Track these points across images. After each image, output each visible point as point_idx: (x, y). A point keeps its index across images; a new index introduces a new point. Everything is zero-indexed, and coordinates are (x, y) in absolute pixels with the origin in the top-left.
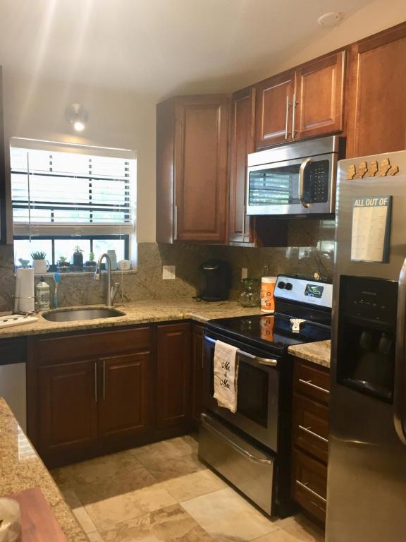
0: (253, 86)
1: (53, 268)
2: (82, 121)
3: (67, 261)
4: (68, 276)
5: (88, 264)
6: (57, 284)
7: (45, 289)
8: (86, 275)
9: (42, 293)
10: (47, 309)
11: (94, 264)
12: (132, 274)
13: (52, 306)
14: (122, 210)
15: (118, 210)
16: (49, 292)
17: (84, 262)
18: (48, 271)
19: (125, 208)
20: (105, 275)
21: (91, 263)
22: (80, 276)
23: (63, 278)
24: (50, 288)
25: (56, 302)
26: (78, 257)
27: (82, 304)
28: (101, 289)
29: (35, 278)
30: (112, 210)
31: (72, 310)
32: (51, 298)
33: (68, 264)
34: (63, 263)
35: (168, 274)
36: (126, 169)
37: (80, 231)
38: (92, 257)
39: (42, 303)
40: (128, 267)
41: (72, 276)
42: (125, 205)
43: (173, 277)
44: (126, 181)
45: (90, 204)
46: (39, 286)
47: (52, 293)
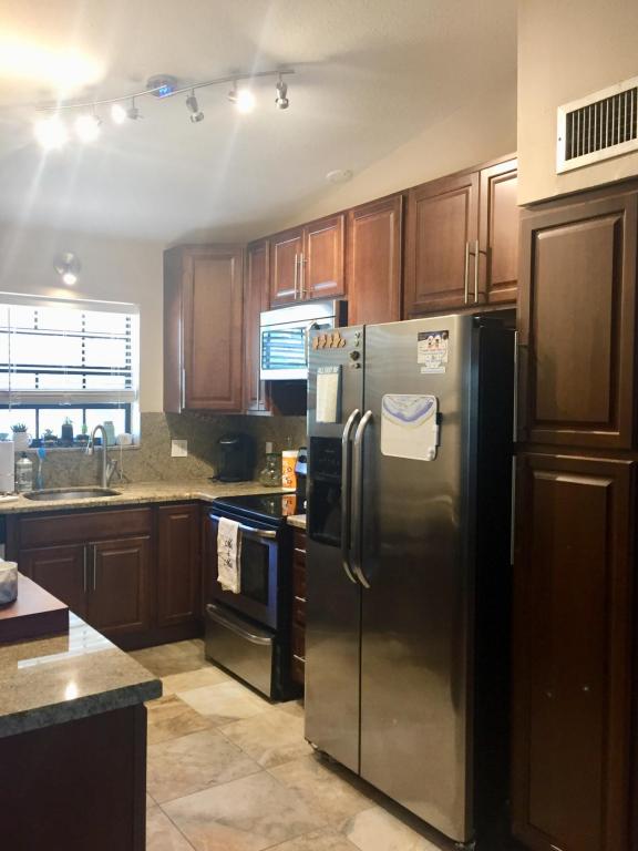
0: (266, 238)
1: (37, 443)
2: (73, 272)
3: (54, 434)
4: (55, 452)
5: (80, 437)
6: (41, 461)
7: (27, 466)
8: (77, 451)
9: (23, 470)
10: (29, 490)
11: (87, 437)
12: (134, 449)
13: (35, 487)
14: (121, 374)
15: (116, 374)
16: (31, 469)
17: (75, 436)
18: (30, 447)
19: (125, 372)
20: (100, 451)
21: (83, 437)
22: (69, 452)
23: (48, 454)
24: (33, 466)
25: (40, 483)
26: (67, 429)
27: (73, 485)
28: (95, 467)
29: (16, 454)
30: (109, 374)
31: (59, 492)
32: (34, 477)
33: (55, 438)
34: (49, 437)
35: (178, 450)
36: (127, 326)
37: (69, 399)
38: (85, 430)
39: (22, 482)
40: (130, 442)
41: (61, 452)
42: (126, 368)
43: (185, 454)
44: (127, 340)
45: (83, 367)
46: (20, 463)
47: (35, 470)
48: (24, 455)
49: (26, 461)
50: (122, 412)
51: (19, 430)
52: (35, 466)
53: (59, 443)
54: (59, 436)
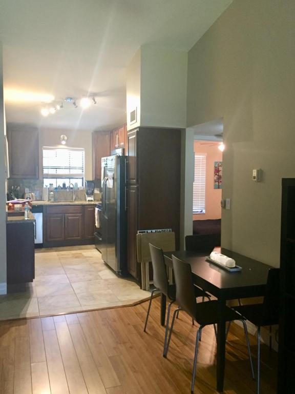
1: (56, 188)
4: (60, 191)
5: (68, 187)
6: (56, 193)
9: (51, 195)
11: (70, 187)
12: (83, 191)
15: (79, 169)
17: (66, 187)
18: (54, 189)
22: (64, 191)
23: (58, 191)
26: (64, 185)
29: (49, 191)
30: (76, 169)
34: (59, 187)
36: (83, 155)
37: (66, 176)
38: (69, 185)
39: (50, 199)
40: (82, 189)
41: (62, 191)
42: (82, 167)
43: (99, 193)
45: (70, 167)
46: (50, 193)
47: (54, 195)
48: (51, 191)
49: (52, 193)
50: (81, 180)
51: (51, 185)
52: (54, 194)
53: (62, 188)
54: (62, 187)
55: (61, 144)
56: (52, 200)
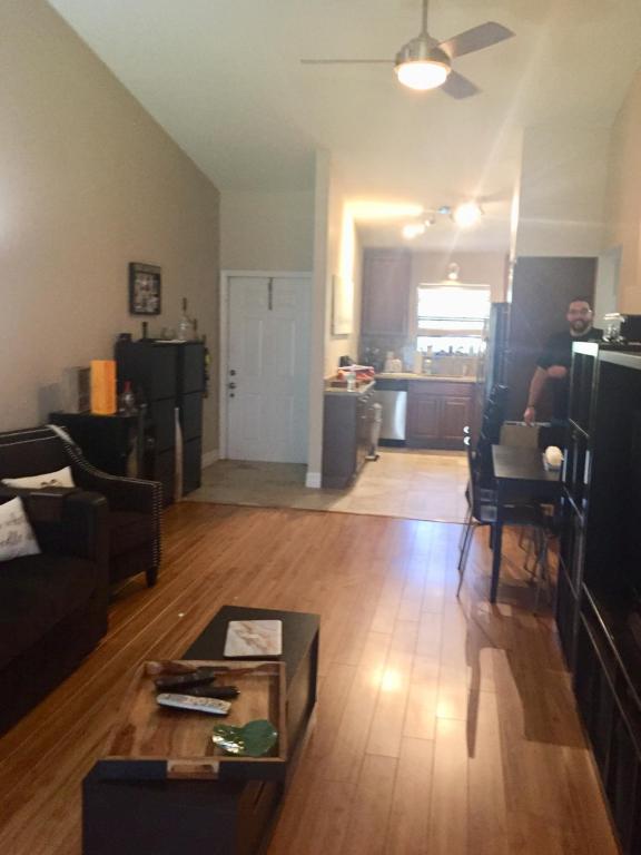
48: (428, 358)
49: (428, 361)
51: (430, 347)
52: (433, 363)
53: (446, 355)
54: (447, 352)
55: (448, 279)
56: (429, 372)
